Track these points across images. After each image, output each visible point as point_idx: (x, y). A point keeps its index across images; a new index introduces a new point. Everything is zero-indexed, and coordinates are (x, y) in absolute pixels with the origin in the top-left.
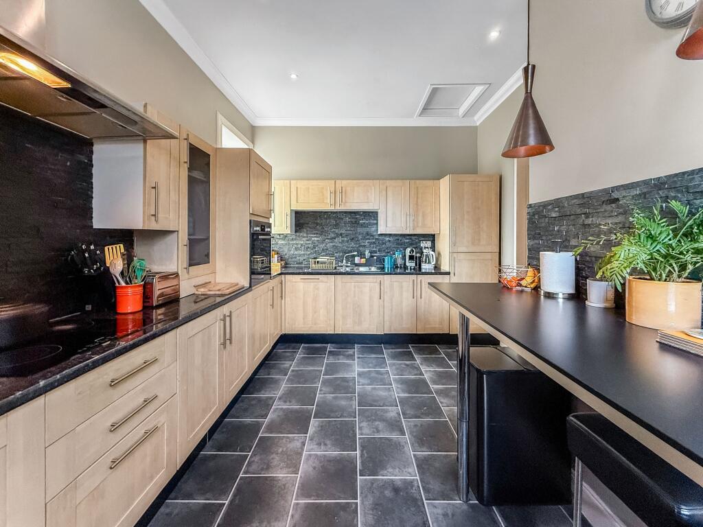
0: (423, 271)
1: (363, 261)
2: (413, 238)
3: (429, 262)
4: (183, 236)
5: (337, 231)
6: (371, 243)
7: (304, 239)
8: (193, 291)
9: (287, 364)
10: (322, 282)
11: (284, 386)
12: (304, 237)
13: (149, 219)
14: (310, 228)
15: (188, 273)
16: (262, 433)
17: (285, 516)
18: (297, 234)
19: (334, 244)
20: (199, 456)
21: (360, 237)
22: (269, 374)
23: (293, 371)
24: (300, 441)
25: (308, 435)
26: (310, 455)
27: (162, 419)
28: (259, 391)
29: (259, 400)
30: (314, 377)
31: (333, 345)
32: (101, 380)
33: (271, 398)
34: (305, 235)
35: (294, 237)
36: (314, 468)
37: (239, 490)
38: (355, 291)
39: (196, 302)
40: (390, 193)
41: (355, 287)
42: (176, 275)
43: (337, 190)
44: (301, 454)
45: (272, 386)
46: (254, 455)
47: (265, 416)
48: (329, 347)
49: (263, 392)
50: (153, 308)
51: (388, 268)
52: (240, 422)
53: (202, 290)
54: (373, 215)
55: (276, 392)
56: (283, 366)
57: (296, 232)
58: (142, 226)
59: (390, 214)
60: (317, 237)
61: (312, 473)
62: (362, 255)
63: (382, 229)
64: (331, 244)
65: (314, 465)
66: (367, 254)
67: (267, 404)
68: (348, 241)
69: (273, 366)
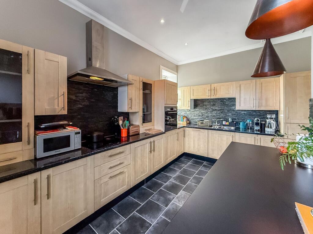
0: (266, 133)
1: (227, 123)
2: (261, 112)
3: (271, 128)
4: (141, 114)
5: (214, 108)
6: (232, 114)
7: (198, 112)
8: (145, 131)
9: (183, 165)
10: (202, 132)
11: (178, 173)
12: (198, 111)
13: (129, 109)
14: (200, 106)
15: (142, 125)
16: (162, 188)
17: (156, 219)
18: (195, 109)
19: (212, 114)
20: (141, 187)
21: (226, 111)
22: (174, 167)
23: (184, 169)
24: (173, 196)
25: (177, 196)
26: (174, 203)
27: (125, 170)
28: (167, 172)
29: (167, 176)
30: (191, 174)
31: (207, 162)
32: (107, 155)
33: (171, 177)
34: (198, 110)
35: (193, 111)
36: (173, 208)
37: (147, 203)
38: (218, 139)
39: (145, 135)
40: (242, 88)
41: (218, 136)
42: (138, 126)
43: (211, 89)
44: (171, 201)
45: (173, 172)
46: (156, 194)
47: (166, 182)
48: (205, 163)
49: (169, 173)
50: (130, 136)
51: (242, 129)
52: (157, 181)
53: (147, 132)
54: (233, 100)
55: (173, 175)
56: (181, 166)
57: (194, 108)
58: (127, 110)
59: (242, 99)
60: (204, 111)
61: (171, 209)
62: (227, 121)
63: (238, 108)
64: (211, 114)
65: (174, 207)
66: (230, 120)
67: (168, 178)
68: (219, 113)
69: (177, 165)
